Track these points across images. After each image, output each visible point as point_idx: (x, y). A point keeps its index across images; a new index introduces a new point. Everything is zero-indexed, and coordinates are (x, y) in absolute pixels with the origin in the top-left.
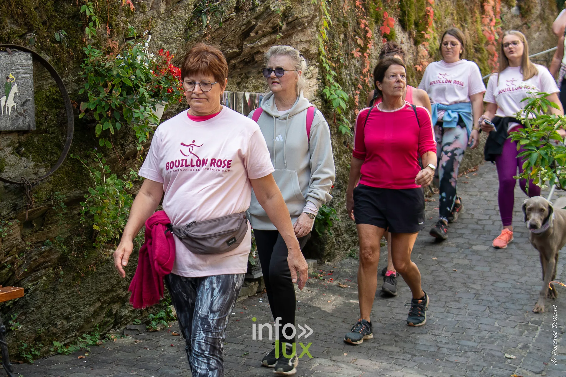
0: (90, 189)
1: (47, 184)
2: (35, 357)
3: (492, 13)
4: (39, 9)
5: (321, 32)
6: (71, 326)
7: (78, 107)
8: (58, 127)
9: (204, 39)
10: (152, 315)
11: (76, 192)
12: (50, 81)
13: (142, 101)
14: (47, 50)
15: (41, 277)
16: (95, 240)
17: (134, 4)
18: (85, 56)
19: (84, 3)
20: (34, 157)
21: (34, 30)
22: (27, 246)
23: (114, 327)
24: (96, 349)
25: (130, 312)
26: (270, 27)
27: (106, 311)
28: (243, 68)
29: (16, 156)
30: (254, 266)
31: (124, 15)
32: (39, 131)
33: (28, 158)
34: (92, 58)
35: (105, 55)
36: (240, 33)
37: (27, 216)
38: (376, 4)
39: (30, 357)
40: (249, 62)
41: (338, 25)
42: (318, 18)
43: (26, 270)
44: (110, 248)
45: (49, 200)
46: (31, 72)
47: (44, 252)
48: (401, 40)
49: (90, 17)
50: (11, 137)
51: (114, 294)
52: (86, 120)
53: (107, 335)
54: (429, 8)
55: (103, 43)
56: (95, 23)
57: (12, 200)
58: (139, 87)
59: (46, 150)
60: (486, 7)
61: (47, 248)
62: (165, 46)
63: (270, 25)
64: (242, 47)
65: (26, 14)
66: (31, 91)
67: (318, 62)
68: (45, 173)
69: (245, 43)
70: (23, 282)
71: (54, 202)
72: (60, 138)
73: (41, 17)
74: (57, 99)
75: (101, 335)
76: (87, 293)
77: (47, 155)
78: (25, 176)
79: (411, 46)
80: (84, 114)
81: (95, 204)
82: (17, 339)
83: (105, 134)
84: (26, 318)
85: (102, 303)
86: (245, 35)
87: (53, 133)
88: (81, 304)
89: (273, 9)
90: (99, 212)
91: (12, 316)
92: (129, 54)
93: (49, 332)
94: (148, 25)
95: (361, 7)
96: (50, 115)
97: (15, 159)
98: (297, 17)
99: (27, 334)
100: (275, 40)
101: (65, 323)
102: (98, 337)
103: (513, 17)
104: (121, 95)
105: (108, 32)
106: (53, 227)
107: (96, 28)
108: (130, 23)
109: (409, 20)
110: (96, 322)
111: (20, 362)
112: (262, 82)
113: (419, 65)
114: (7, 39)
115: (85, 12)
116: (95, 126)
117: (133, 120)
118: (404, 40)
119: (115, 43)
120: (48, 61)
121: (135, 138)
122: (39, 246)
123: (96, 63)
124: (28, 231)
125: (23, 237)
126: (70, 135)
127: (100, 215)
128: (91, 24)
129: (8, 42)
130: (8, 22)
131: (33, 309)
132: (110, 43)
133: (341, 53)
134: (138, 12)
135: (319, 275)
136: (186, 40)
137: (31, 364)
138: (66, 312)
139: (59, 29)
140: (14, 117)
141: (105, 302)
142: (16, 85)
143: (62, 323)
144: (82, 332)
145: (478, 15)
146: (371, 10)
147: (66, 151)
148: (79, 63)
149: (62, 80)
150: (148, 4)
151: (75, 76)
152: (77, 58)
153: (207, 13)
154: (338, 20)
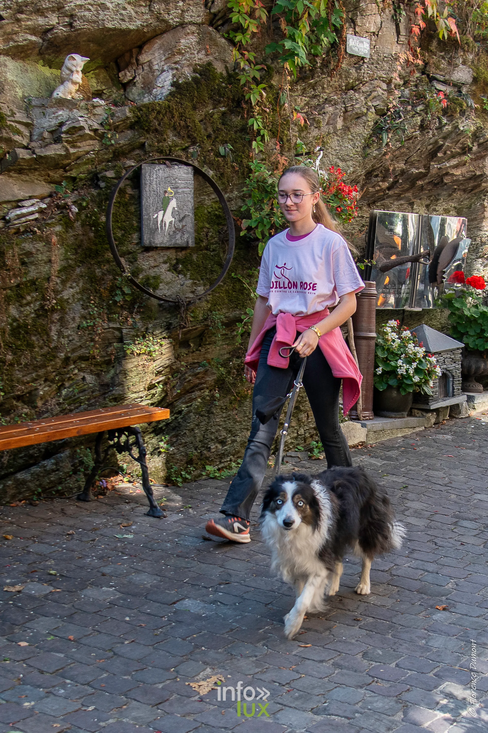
0: (249, 310)
1: (204, 304)
2: (185, 480)
4: (204, 121)
6: (226, 450)
7: (240, 224)
8: (219, 244)
9: (384, 157)
11: (235, 313)
12: (213, 196)
14: (211, 165)
15: (195, 399)
17: (308, 118)
18: (251, 171)
19: (253, 116)
20: (192, 275)
21: (197, 143)
22: (182, 366)
26: (460, 148)
28: (431, 190)
29: (173, 273)
30: (432, 396)
31: (297, 129)
32: (198, 248)
33: (185, 275)
34: (258, 174)
36: (427, 152)
37: (181, 336)
39: (179, 480)
40: (438, 183)
43: (179, 391)
45: (206, 319)
46: (192, 186)
47: (199, 373)
49: (259, 131)
50: (168, 253)
52: (250, 238)
55: (272, 159)
56: (263, 137)
57: (167, 318)
59: (205, 268)
61: (203, 370)
62: (341, 164)
63: (459, 145)
64: (429, 167)
65: (189, 126)
66: (191, 206)
68: (203, 292)
69: (432, 163)
70: (176, 404)
71: (211, 322)
72: (221, 255)
73: (206, 130)
74: (219, 215)
76: (245, 417)
77: (206, 273)
78: (181, 294)
80: (246, 231)
82: (168, 461)
84: (178, 440)
86: (433, 155)
87: (214, 250)
88: (237, 428)
89: (462, 129)
91: (163, 438)
93: (202, 455)
94: (323, 141)
96: (211, 232)
97: (171, 277)
99: (178, 457)
100: (466, 161)
101: (219, 447)
105: (278, 147)
106: (211, 348)
107: (264, 142)
108: (303, 138)
112: (453, 205)
114: (168, 152)
115: (253, 126)
116: (258, 245)
119: (285, 159)
120: (211, 176)
122: (195, 367)
124: (184, 351)
125: (178, 357)
126: (231, 253)
128: (259, 138)
129: (169, 155)
130: (170, 134)
131: (185, 431)
132: (280, 159)
134: (313, 127)
136: (364, 158)
137: (178, 487)
138: (221, 436)
139: (224, 142)
140: (171, 233)
142: (174, 200)
143: (216, 447)
144: (238, 457)
147: (226, 270)
148: (245, 179)
149: (226, 196)
150: (323, 119)
151: (240, 192)
152: (243, 174)
153: (388, 130)
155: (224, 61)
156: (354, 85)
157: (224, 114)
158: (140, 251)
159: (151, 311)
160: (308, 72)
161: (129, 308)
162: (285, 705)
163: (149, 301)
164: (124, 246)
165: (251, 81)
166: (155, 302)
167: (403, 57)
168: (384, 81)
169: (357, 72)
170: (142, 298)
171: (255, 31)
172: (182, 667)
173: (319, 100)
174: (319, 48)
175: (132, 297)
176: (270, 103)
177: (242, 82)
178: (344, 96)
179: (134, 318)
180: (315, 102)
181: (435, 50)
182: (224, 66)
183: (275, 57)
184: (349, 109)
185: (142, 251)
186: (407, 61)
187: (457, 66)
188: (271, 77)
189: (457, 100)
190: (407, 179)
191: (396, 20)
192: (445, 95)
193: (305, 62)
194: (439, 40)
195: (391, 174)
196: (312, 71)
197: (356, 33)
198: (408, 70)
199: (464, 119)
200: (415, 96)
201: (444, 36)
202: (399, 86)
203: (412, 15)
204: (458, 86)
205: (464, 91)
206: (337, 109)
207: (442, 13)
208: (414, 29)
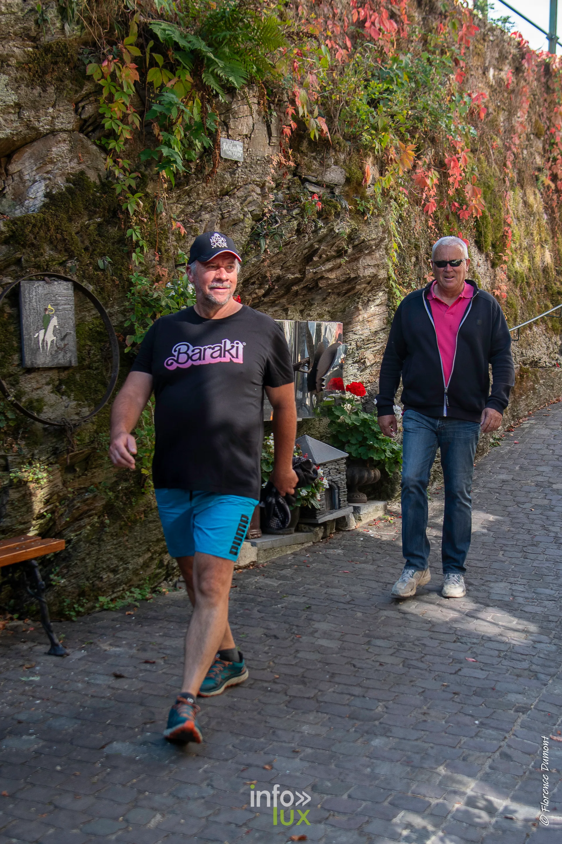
1: (90, 426)
2: (78, 613)
4: (81, 233)
5: (391, 255)
6: (118, 579)
7: (124, 340)
8: (102, 362)
9: (262, 264)
12: (94, 312)
14: (90, 279)
15: (84, 527)
16: (144, 485)
17: (185, 227)
18: (131, 284)
19: (130, 227)
20: (76, 396)
21: (75, 257)
22: (69, 492)
23: (165, 579)
24: (146, 603)
26: (335, 251)
27: (156, 561)
28: (306, 294)
29: (56, 394)
30: (319, 509)
31: (174, 239)
32: (81, 367)
33: (69, 396)
34: (139, 287)
35: (153, 283)
36: (302, 257)
37: (69, 461)
38: (450, 224)
39: (73, 613)
40: (313, 288)
41: (409, 247)
42: (387, 240)
43: (68, 519)
45: (92, 442)
46: (72, 303)
47: (87, 499)
48: (478, 263)
49: (137, 242)
50: (50, 373)
52: (133, 354)
53: (158, 588)
54: (506, 228)
55: (151, 270)
56: (142, 248)
57: (52, 443)
59: (89, 388)
61: (91, 495)
63: (335, 248)
64: (305, 272)
65: (66, 239)
66: (72, 323)
67: (387, 287)
68: (88, 413)
69: (307, 268)
70: (65, 532)
71: (98, 444)
72: (105, 374)
73: (83, 242)
74: (101, 331)
75: (151, 588)
76: (135, 543)
77: (90, 393)
78: (66, 416)
79: (488, 269)
80: (130, 348)
81: (144, 446)
82: (59, 594)
84: (68, 571)
85: (153, 554)
86: (308, 259)
87: (96, 369)
88: (129, 555)
89: (337, 231)
90: (148, 454)
91: (53, 570)
92: (179, 282)
93: (94, 586)
95: (433, 227)
96: (93, 349)
97: (54, 398)
98: (364, 240)
99: (70, 589)
100: (341, 265)
101: (112, 576)
102: (147, 590)
105: (157, 258)
106: (97, 471)
107: (143, 254)
108: (181, 247)
109: (486, 242)
110: (146, 574)
111: (62, 619)
112: (327, 309)
113: (497, 289)
114: (45, 267)
115: (131, 236)
118: (481, 262)
119: (164, 271)
120: (91, 291)
122: (83, 493)
123: (143, 293)
124: (70, 476)
125: (64, 483)
126: (116, 372)
128: (138, 250)
129: (46, 270)
130: (47, 248)
131: (76, 561)
132: (159, 270)
133: (413, 277)
135: (389, 518)
137: (73, 621)
138: (112, 564)
139: (102, 255)
140: (53, 353)
141: (155, 552)
142: (55, 318)
143: (108, 576)
144: (130, 586)
146: (446, 231)
147: (111, 389)
148: (125, 292)
149: (107, 311)
150: (201, 227)
151: (120, 307)
152: (123, 287)
153: (265, 236)
154: (409, 242)
155: (97, 169)
156: (229, 190)
157: (100, 225)
158: (21, 373)
159: (37, 436)
160: (182, 179)
161: (13, 434)
163: (34, 426)
164: (5, 368)
165: (127, 190)
166: (39, 425)
167: (275, 159)
168: (258, 185)
169: (231, 177)
170: (26, 423)
171: (129, 137)
173: (194, 207)
174: (193, 153)
175: (16, 423)
176: (147, 212)
177: (118, 191)
178: (220, 202)
179: (19, 445)
180: (190, 209)
181: (306, 151)
182: (96, 175)
183: (148, 164)
184: (226, 215)
185: (24, 373)
186: (280, 163)
187: (329, 166)
188: (146, 185)
189: (330, 201)
190: (283, 285)
191: (267, 121)
192: (319, 197)
193: (181, 168)
194: (310, 140)
195: (268, 281)
196: (187, 177)
197: (229, 136)
198: (281, 172)
199: (339, 221)
200: (289, 199)
201: (315, 136)
202: (271, 189)
203: (282, 115)
204: (331, 187)
205: (337, 192)
206: (213, 216)
207: (311, 112)
208: (285, 130)
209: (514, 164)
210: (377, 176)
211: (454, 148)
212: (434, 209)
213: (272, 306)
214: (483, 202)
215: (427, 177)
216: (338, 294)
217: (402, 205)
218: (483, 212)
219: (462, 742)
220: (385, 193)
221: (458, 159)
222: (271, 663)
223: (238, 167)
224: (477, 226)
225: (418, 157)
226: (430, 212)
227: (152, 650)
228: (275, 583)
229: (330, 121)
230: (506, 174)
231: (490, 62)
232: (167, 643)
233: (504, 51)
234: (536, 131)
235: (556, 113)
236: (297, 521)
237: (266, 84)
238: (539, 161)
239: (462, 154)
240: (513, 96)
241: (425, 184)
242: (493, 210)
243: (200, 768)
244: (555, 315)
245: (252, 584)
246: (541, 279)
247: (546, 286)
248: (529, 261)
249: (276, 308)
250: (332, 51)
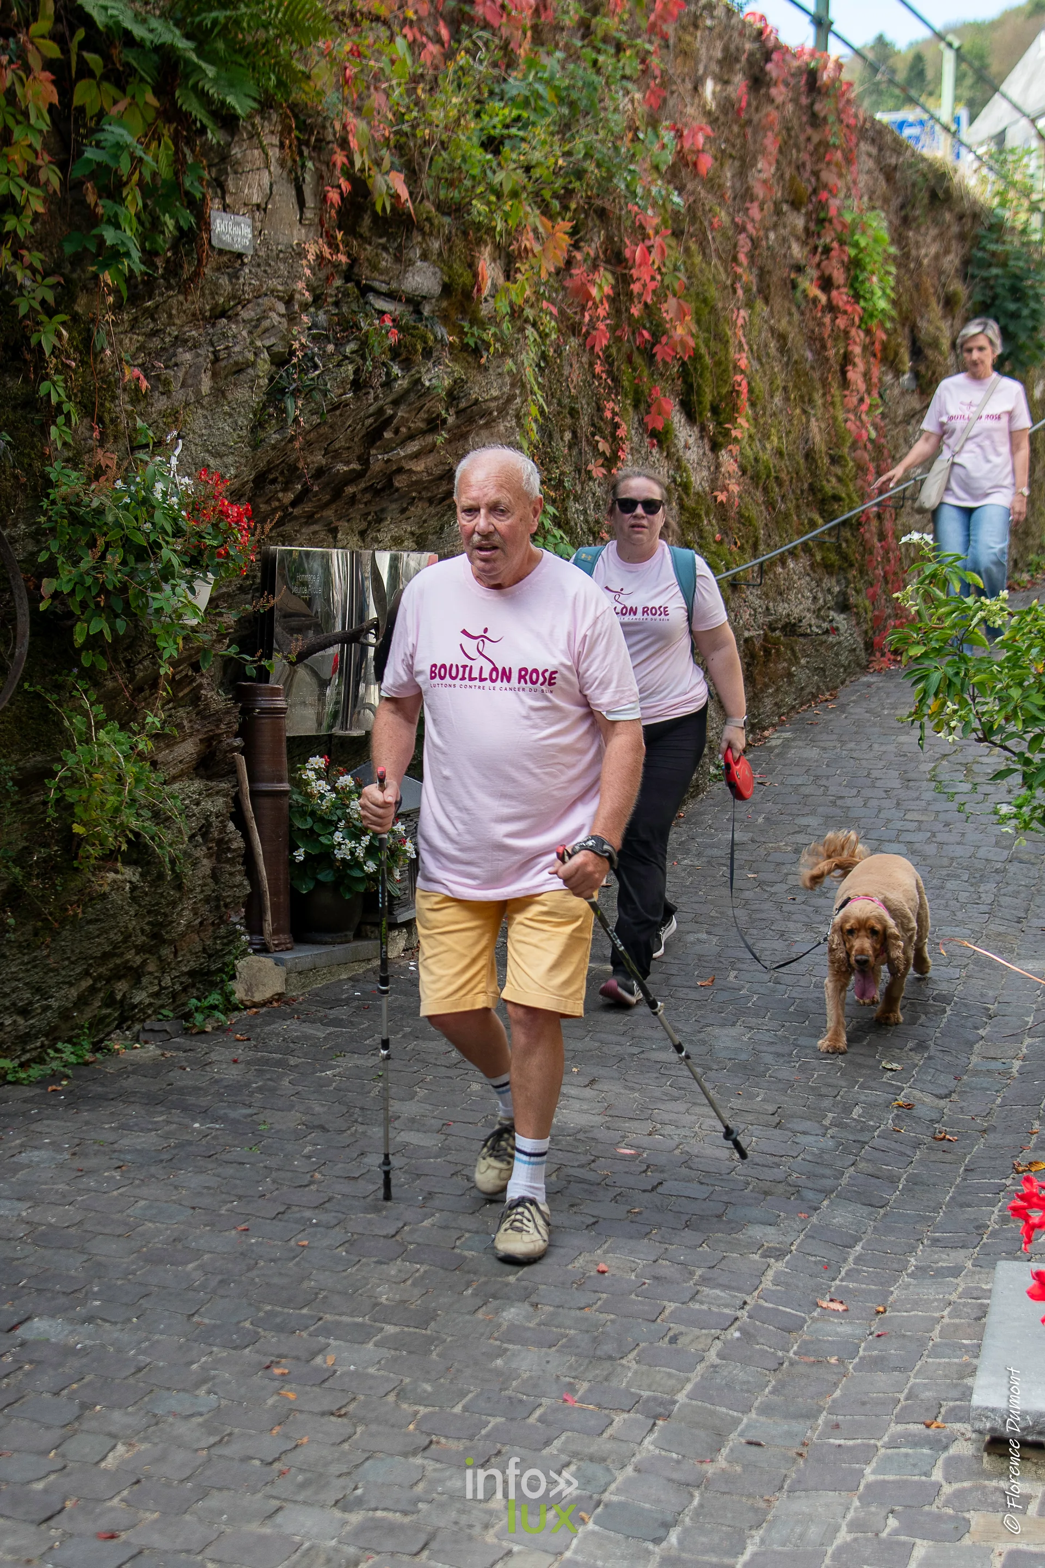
0: (66, 754)
3: (862, 387)
5: (527, 427)
6: (33, 1026)
7: (38, 587)
9: (290, 445)
10: (194, 1001)
11: (36, 760)
13: (167, 574)
16: (77, 853)
17: (146, 377)
18: (49, 483)
19: (46, 377)
23: (119, 1027)
24: (84, 1071)
25: (152, 995)
26: (423, 421)
27: (102, 994)
28: (371, 501)
30: (398, 898)
31: (127, 399)
34: (64, 488)
35: (90, 481)
36: (363, 432)
38: (634, 370)
40: (383, 489)
41: (559, 413)
42: (518, 400)
44: (109, 870)
48: (686, 442)
49: (60, 405)
51: (118, 961)
52: (54, 613)
53: (106, 1042)
54: (738, 378)
55: (86, 457)
56: (68, 416)
58: (160, 547)
60: (851, 375)
62: (212, 462)
63: (423, 415)
64: (368, 460)
69: (373, 452)
75: (94, 1044)
76: (63, 960)
79: (704, 454)
80: (50, 602)
81: (77, 782)
83: (94, 641)
85: (96, 980)
86: (373, 437)
88: (51, 982)
89: (427, 384)
90: (84, 797)
92: (138, 480)
94: (177, 420)
95: (604, 376)
98: (477, 400)
100: (434, 445)
101: (20, 1021)
102: (87, 1047)
103: (903, 394)
104: (124, 563)
105: (96, 435)
107: (70, 427)
108: (141, 415)
109: (700, 403)
110: (84, 1017)
112: (409, 529)
113: (721, 491)
115: (48, 395)
116: (73, 626)
117: (151, 611)
118: (691, 441)
119: (107, 457)
121: (154, 646)
123: (72, 500)
126: (23, 644)
127: (86, 803)
128: (61, 420)
132: (101, 457)
133: (567, 469)
134: (156, 394)
136: (255, 448)
138: (21, 999)
141: (100, 977)
143: (15, 1022)
144: (53, 1040)
145: (835, 390)
146: (626, 383)
147: (15, 676)
148: (38, 498)
149: (5, 533)
150: (175, 377)
151: (30, 525)
152: (34, 489)
153: (295, 394)
154: (559, 404)
156: (227, 308)
160: (141, 286)
162: (285, 1500)
165: (39, 308)
167: (312, 250)
168: (280, 299)
169: (232, 283)
171: (41, 210)
172: (71, 1447)
173: (163, 339)
174: (160, 239)
176: (76, 349)
177: (23, 311)
178: (211, 331)
180: (155, 343)
181: (367, 234)
183: (77, 260)
184: (223, 355)
186: (320, 257)
187: (411, 263)
188: (73, 299)
189: (415, 328)
190: (328, 484)
191: (297, 179)
192: (394, 321)
193: (139, 268)
194: (375, 213)
195: (300, 477)
196: (149, 284)
197: (226, 208)
198: (322, 275)
199: (430, 365)
200: (339, 324)
201: (384, 208)
202: (305, 307)
203: (324, 168)
204: (415, 303)
205: (426, 311)
206: (198, 355)
207: (378, 163)
208: (330, 195)
209: (751, 257)
210: (501, 280)
211: (642, 227)
212: (605, 342)
213: (307, 524)
214: (694, 329)
215: (593, 282)
216: (431, 501)
217: (547, 335)
218: (696, 350)
219: (667, 1312)
220: (515, 313)
221: (649, 249)
222: (317, 1176)
223: (243, 264)
224: (685, 372)
225: (576, 246)
226: (597, 349)
227: (96, 1154)
228: (320, 1032)
229: (412, 177)
230: (737, 277)
231: (706, 67)
232: (125, 1142)
233: (732, 47)
234: (792, 197)
235: (829, 164)
236: (357, 920)
237: (293, 107)
238: (797, 251)
239: (656, 241)
240: (749, 131)
241: (589, 296)
242: (712, 344)
243: (192, 1363)
244: (827, 539)
245: (278, 1034)
246: (803, 472)
247: (811, 485)
248: (780, 438)
249: (316, 527)
250: (416, 48)
